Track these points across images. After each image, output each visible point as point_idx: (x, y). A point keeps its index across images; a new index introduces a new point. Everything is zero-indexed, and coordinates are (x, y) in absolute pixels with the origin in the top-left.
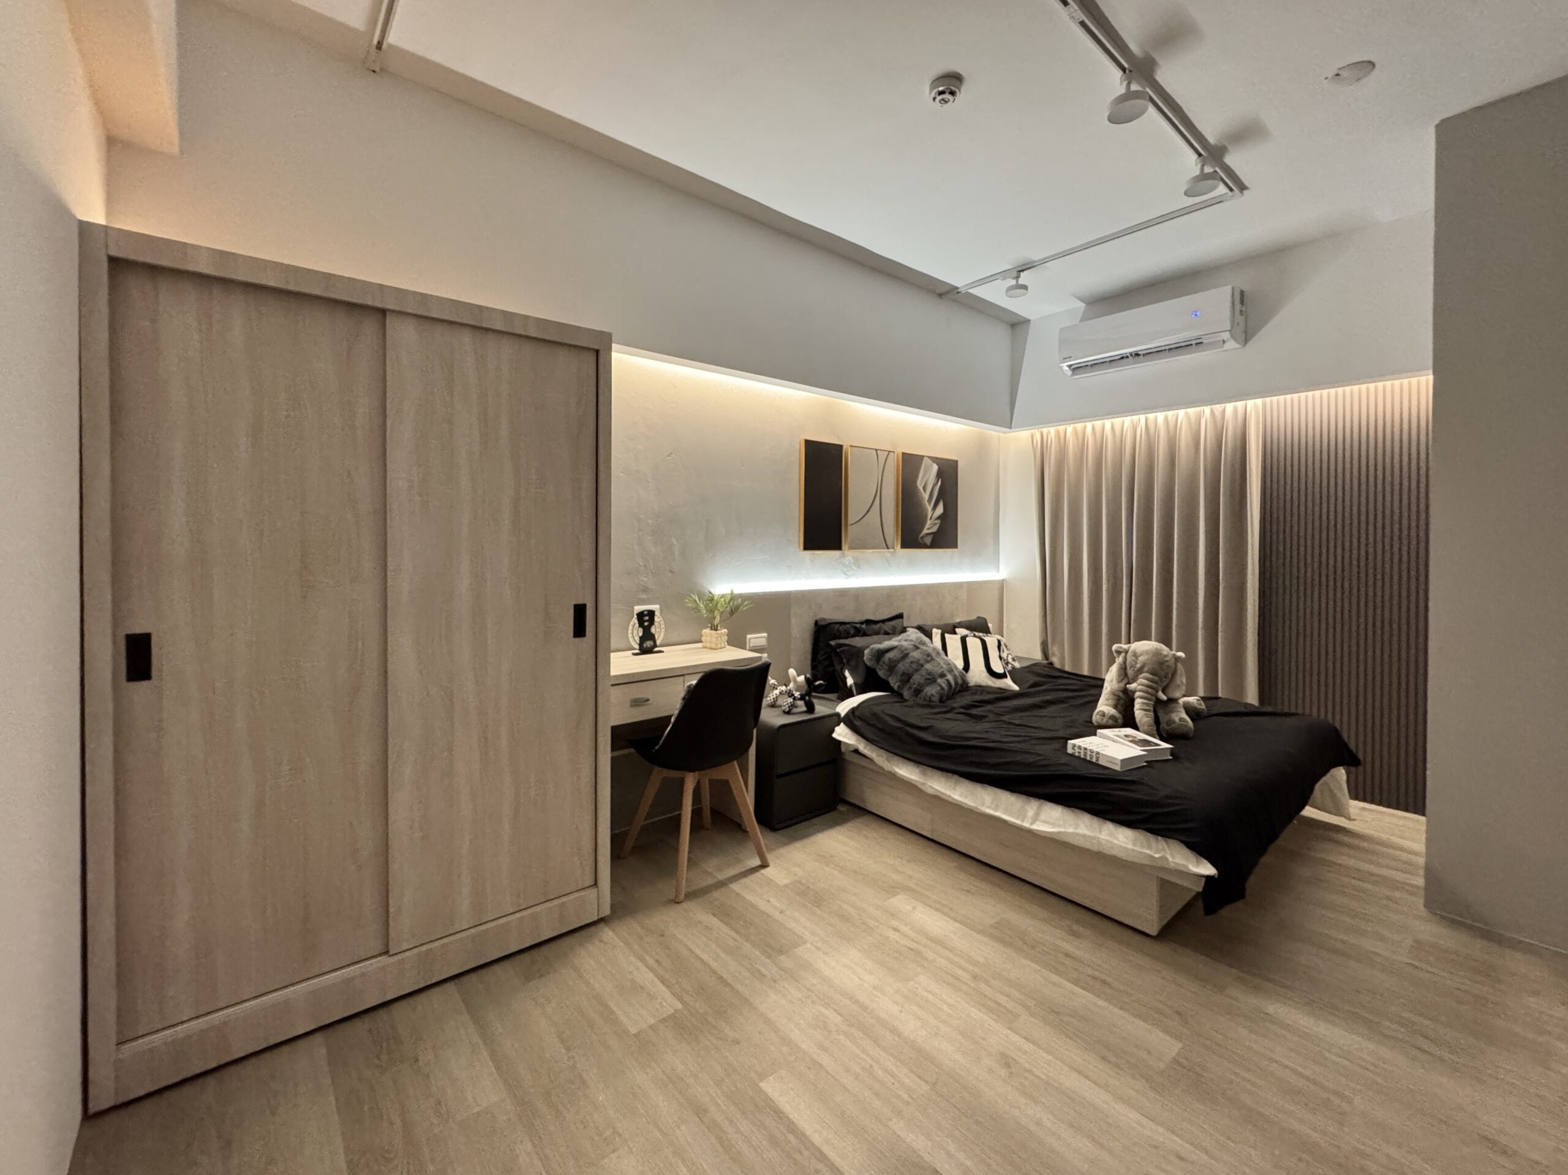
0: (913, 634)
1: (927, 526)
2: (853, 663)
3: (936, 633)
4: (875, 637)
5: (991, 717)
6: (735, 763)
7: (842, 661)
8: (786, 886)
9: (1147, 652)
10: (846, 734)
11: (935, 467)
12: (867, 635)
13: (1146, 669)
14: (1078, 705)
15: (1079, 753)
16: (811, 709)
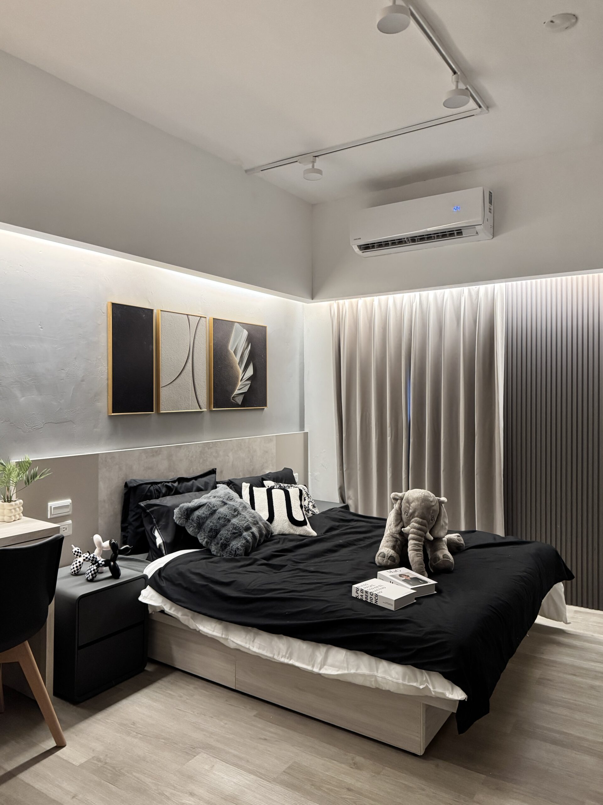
0: (223, 490)
1: (238, 388)
2: (162, 523)
3: (245, 487)
4: (186, 494)
5: (290, 566)
6: (27, 643)
7: (153, 521)
8: (81, 766)
9: (417, 499)
10: (152, 596)
11: (245, 333)
12: (180, 493)
13: (416, 514)
14: (364, 547)
15: (362, 596)
16: (116, 573)
